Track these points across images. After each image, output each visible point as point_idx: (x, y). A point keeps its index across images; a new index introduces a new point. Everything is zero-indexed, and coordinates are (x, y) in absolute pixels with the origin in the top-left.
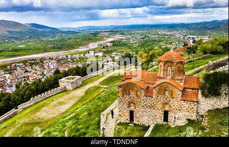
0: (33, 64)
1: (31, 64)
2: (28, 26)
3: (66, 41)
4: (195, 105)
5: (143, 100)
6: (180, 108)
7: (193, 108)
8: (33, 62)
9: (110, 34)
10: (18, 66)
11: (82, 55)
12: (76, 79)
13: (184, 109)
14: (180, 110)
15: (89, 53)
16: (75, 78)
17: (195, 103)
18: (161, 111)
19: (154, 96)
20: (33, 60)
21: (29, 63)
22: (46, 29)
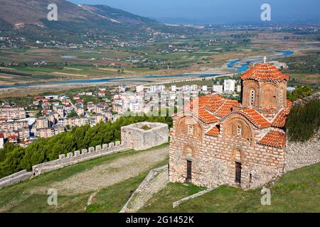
0: (90, 99)
1: (86, 100)
2: (89, 9)
3: (171, 50)
4: (279, 155)
6: (258, 159)
7: (276, 158)
8: (90, 94)
9: (286, 38)
10: (57, 101)
11: (205, 88)
12: (157, 128)
13: (263, 160)
14: (258, 162)
15: (222, 83)
16: (155, 126)
17: (279, 150)
19: (221, 136)
20: (90, 91)
21: (81, 98)
22: (129, 20)
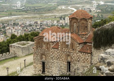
4: (89, 57)
5: (52, 52)
6: (79, 60)
7: (87, 59)
13: (81, 60)
14: (79, 61)
17: (89, 55)
18: (65, 62)
19: (59, 49)
